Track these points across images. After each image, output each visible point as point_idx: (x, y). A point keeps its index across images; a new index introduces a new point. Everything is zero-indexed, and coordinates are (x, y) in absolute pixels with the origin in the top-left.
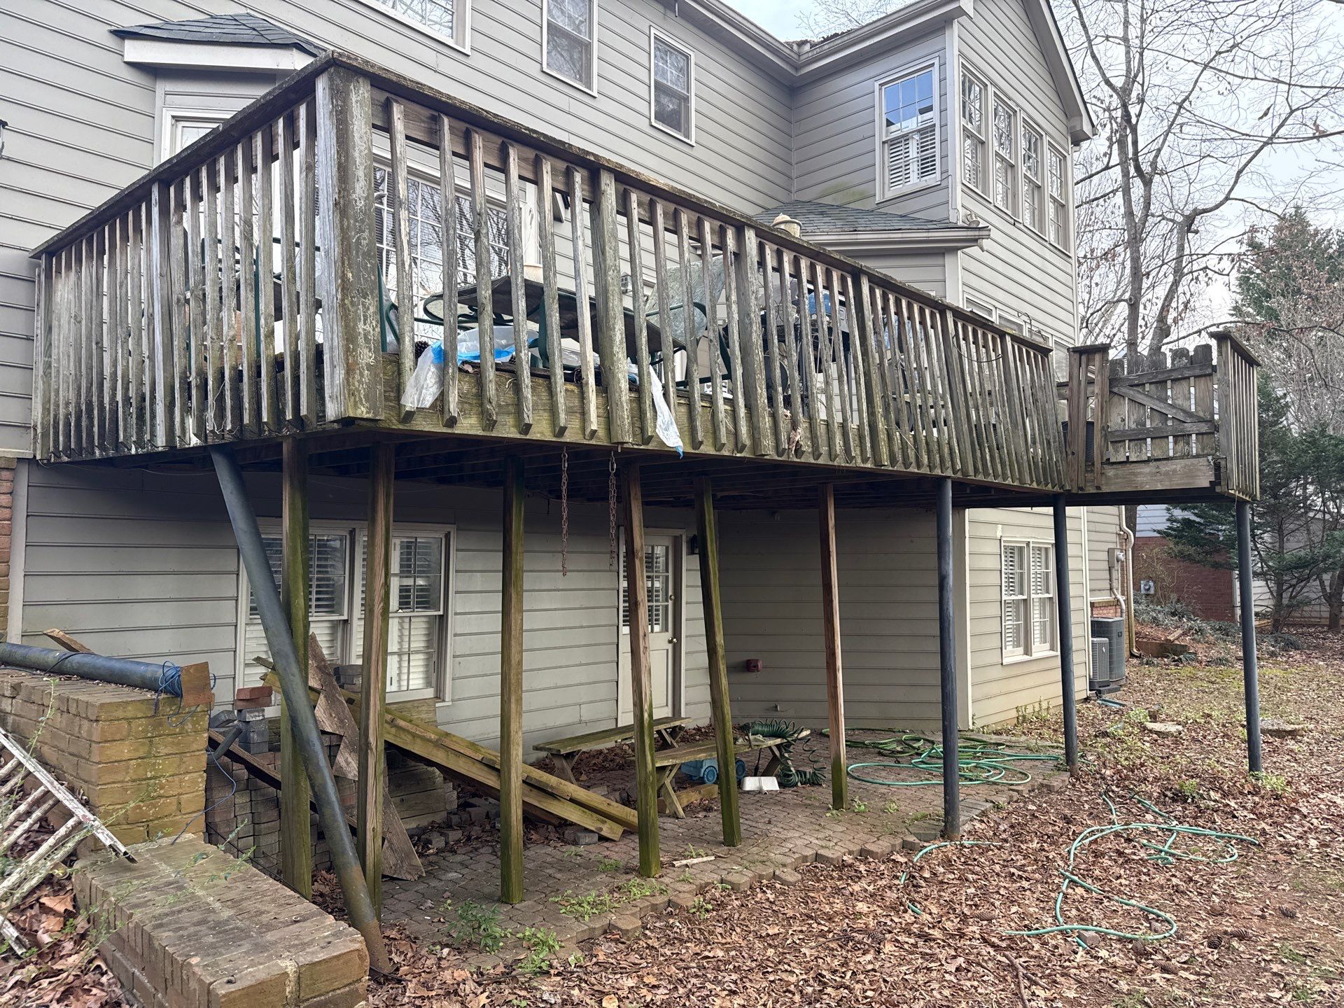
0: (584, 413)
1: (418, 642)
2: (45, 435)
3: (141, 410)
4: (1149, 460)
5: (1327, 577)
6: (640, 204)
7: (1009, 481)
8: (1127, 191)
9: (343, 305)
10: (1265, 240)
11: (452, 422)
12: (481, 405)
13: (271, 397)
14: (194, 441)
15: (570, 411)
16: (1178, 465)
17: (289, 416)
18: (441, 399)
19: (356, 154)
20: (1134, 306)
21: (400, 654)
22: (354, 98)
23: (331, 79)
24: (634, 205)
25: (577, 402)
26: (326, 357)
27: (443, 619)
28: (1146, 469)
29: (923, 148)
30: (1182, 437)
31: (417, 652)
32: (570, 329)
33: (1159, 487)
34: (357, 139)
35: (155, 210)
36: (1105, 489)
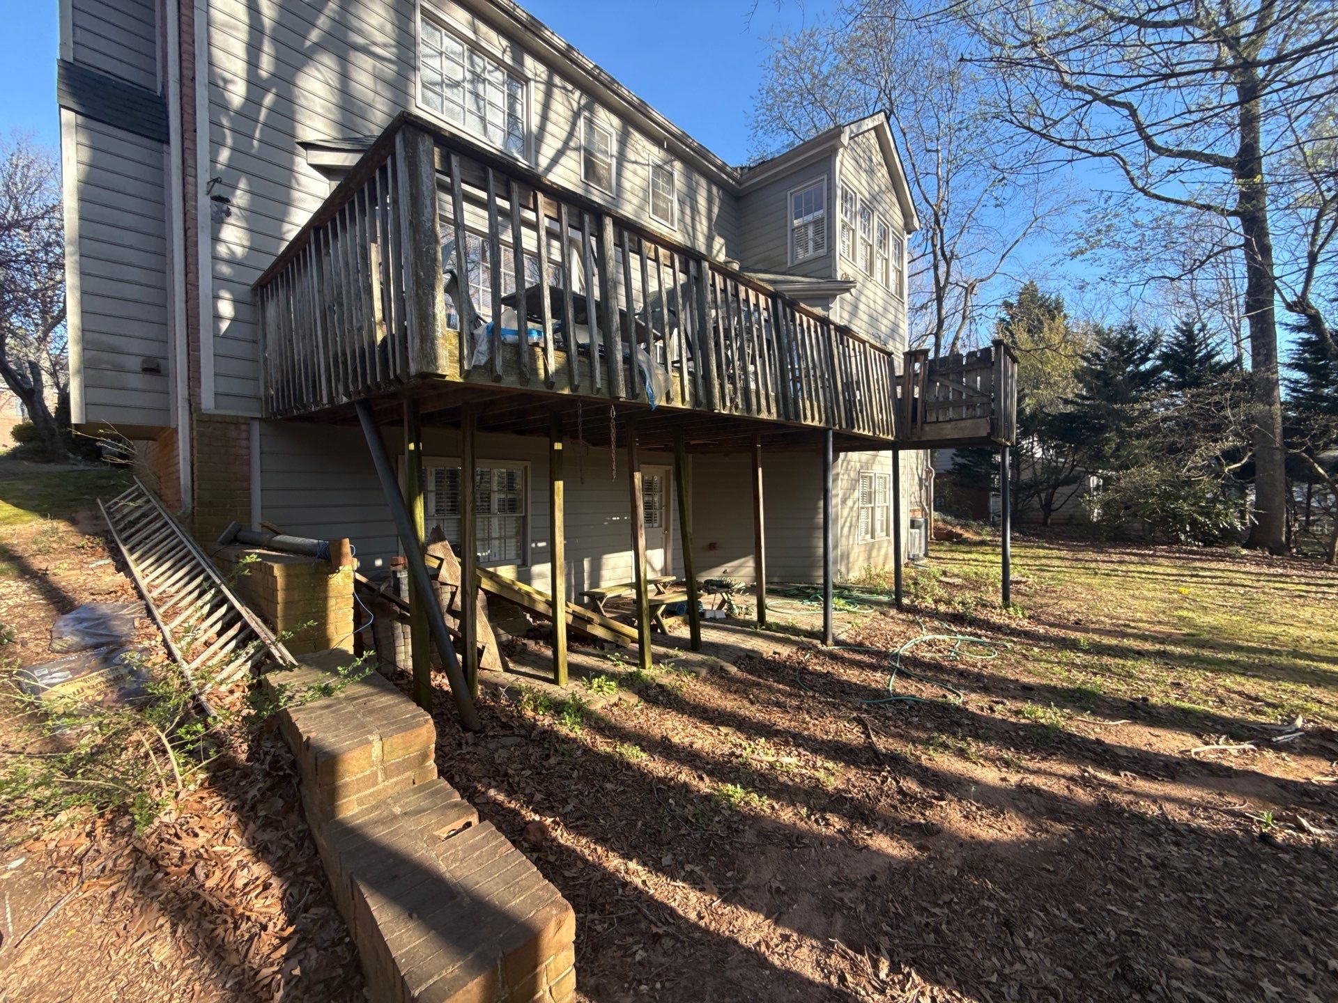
0: (592, 377)
1: (511, 530)
2: (267, 403)
3: (314, 382)
4: (951, 420)
5: (1043, 495)
6: (630, 240)
7: (866, 433)
8: (936, 268)
9: (417, 294)
10: (1014, 300)
11: (498, 379)
12: (520, 368)
13: (381, 364)
14: (345, 399)
15: (581, 375)
16: (969, 423)
17: (392, 377)
18: (491, 361)
19: (424, 188)
20: (937, 337)
21: (499, 538)
22: (421, 148)
23: (404, 134)
24: (626, 240)
25: (587, 369)
26: (409, 332)
27: (525, 518)
28: (949, 426)
29: (816, 232)
30: (971, 406)
31: (511, 538)
32: (582, 320)
33: (956, 436)
34: (424, 178)
35: (313, 247)
36: (924, 439)
